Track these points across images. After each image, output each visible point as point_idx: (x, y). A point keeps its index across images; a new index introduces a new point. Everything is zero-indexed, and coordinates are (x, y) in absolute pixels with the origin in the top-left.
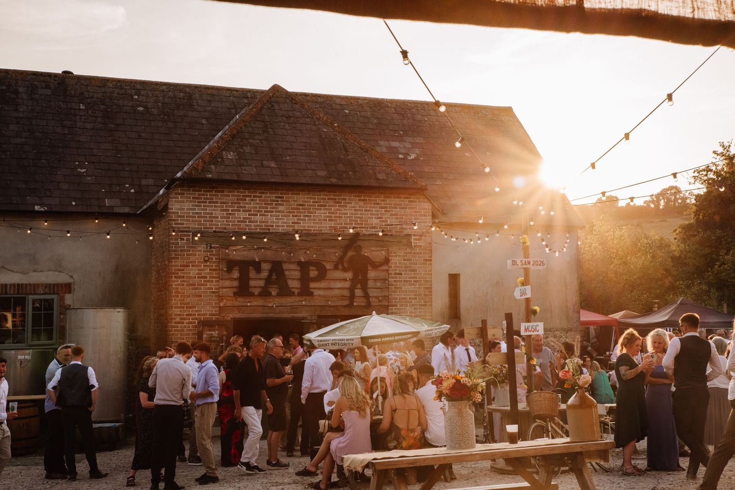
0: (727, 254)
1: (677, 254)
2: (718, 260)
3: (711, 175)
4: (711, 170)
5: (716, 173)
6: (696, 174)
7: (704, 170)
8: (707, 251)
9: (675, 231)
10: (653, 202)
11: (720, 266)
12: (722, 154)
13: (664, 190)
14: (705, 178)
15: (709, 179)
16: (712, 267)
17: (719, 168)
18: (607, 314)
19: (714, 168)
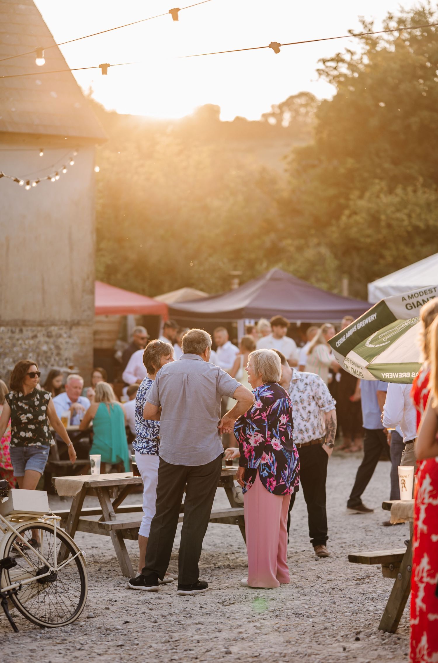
0: (361, 197)
1: (285, 194)
2: (347, 207)
3: (344, 69)
4: (343, 61)
5: (352, 66)
6: (321, 66)
7: (332, 60)
8: (332, 192)
9: (285, 157)
10: (273, 114)
11: (349, 216)
12: (360, 35)
13: (292, 98)
14: (335, 73)
15: (341, 75)
16: (338, 218)
17: (356, 57)
18: (152, 296)
19: (347, 57)
